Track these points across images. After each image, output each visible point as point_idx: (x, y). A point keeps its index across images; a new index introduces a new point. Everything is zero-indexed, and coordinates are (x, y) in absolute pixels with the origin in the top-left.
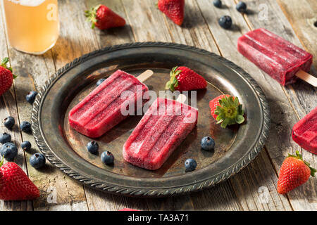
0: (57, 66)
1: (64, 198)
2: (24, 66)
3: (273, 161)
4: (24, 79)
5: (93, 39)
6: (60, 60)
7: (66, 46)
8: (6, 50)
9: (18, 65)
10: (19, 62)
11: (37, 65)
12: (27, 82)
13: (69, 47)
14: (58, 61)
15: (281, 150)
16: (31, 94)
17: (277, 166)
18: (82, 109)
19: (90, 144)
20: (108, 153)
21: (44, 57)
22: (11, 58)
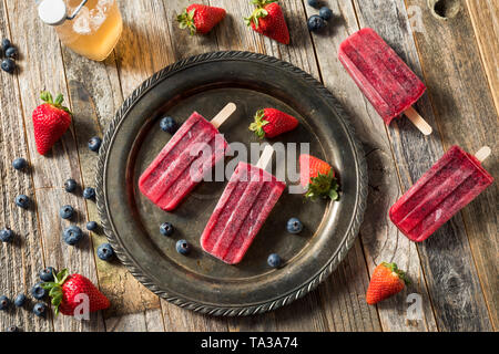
0: (123, 79)
1: (136, 304)
2: (82, 81)
3: (365, 249)
4: (84, 104)
5: (164, 29)
6: (125, 68)
7: (132, 43)
8: (59, 49)
9: (75, 78)
10: (76, 72)
11: (98, 79)
12: (87, 111)
13: (135, 45)
14: (123, 71)
15: (375, 231)
16: (94, 142)
17: (369, 258)
18: (153, 174)
19: (163, 227)
20: (184, 245)
21: (105, 63)
22: (67, 64)
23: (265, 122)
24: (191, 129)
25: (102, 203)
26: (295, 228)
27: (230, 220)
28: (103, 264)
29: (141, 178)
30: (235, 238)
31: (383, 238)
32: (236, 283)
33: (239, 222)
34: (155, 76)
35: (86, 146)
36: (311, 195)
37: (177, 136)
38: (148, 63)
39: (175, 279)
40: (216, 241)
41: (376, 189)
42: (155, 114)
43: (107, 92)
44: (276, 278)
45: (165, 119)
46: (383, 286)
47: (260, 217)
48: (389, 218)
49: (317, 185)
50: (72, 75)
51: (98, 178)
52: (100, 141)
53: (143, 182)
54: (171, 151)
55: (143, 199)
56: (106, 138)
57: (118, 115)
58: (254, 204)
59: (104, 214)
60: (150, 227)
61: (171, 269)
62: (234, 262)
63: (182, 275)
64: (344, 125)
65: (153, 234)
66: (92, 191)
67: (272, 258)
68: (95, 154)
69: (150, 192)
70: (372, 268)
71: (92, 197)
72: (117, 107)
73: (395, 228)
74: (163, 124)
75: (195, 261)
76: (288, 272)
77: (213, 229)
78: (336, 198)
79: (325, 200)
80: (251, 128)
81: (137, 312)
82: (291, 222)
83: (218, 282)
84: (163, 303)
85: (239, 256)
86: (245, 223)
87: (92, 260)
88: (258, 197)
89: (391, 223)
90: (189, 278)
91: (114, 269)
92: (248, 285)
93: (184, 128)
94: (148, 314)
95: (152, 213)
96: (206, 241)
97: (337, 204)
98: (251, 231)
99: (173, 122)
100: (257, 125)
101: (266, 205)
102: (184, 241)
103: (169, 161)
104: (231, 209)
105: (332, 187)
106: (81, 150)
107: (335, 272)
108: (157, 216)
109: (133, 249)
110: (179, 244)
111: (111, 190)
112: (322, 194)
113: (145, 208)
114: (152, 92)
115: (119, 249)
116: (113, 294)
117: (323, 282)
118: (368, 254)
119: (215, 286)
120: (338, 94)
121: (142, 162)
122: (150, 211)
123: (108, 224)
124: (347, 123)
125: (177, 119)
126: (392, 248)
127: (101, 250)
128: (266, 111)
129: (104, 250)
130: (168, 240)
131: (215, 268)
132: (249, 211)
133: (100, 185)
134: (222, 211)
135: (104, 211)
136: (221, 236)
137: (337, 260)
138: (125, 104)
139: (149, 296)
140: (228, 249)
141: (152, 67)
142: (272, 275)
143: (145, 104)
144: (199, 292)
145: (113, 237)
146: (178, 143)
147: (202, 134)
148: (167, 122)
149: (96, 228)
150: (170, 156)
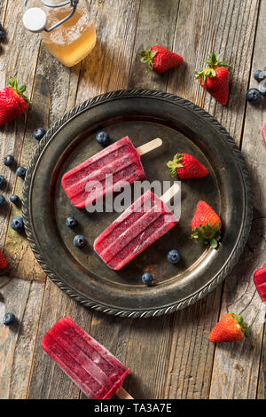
0: (80, 87)
1: (27, 273)
2: (48, 78)
3: (224, 295)
4: (42, 97)
5: (128, 57)
6: (86, 79)
7: (98, 60)
8: (38, 45)
9: (43, 74)
10: (46, 69)
11: (61, 81)
12: (43, 104)
13: (101, 62)
14: (83, 82)
15: (237, 284)
16: (39, 132)
17: (224, 304)
18: (76, 175)
19: (69, 220)
20: (81, 241)
21: (71, 70)
22: (40, 59)
23: (180, 165)
24: (119, 149)
25: (28, 184)
26: (174, 259)
27: (123, 234)
28: (13, 232)
29: (65, 175)
30: (122, 250)
31: (241, 292)
32: (111, 285)
33: (129, 239)
34: (106, 95)
35: (32, 132)
36: (196, 237)
37: (106, 151)
38: (105, 80)
39: (63, 265)
40: (106, 247)
41: (251, 250)
42: (96, 126)
43: (64, 94)
44: (143, 293)
45: (101, 133)
46: (226, 332)
47: (148, 241)
48: (252, 277)
49: (203, 232)
50: (41, 70)
51: (32, 163)
52: (44, 132)
53: (65, 179)
54: (97, 161)
55: (61, 191)
56: (49, 133)
57: (65, 117)
58: (148, 228)
59: (26, 194)
60: (60, 216)
61: (64, 255)
62: (115, 269)
63: (70, 263)
64: (245, 189)
65: (60, 222)
66: (23, 171)
67: (146, 276)
68: (37, 141)
69: (68, 189)
70: (224, 313)
71: (22, 176)
72: (68, 109)
73: (254, 288)
74: (99, 136)
75: (85, 256)
76: (154, 292)
77: (107, 236)
78: (215, 246)
79: (206, 245)
80: (168, 165)
81: (26, 279)
82: (172, 253)
83: (97, 279)
84: (48, 280)
85: (120, 265)
86: (135, 241)
87: (5, 225)
88: (153, 224)
89: (252, 282)
90: (75, 268)
91: (20, 239)
92: (119, 291)
93: (113, 147)
94: (34, 284)
95: (65, 205)
96: (99, 244)
97: (214, 252)
98: (137, 249)
99: (108, 138)
100: (174, 164)
101: (156, 232)
102: (82, 238)
103: (93, 170)
104: (128, 226)
105: (215, 237)
106: (27, 134)
107: (192, 306)
108: (68, 208)
109: (39, 229)
110: (77, 238)
111: (38, 177)
112: (205, 240)
113: (61, 199)
114: (99, 107)
115: (28, 226)
116: (12, 258)
117: (179, 311)
118: (224, 300)
119: (93, 282)
120: (250, 160)
121: (71, 161)
122: (64, 203)
123: (26, 203)
124: (248, 188)
125: (111, 136)
126: (246, 303)
127: (14, 221)
128: (185, 156)
129: (17, 222)
130: (70, 231)
131: (99, 267)
132: (141, 233)
133: (32, 169)
134: (120, 224)
135: (27, 191)
136: (112, 244)
137: (197, 298)
138: (74, 110)
139: (39, 270)
140: (114, 257)
141: (107, 86)
142: (141, 288)
143: (90, 115)
144: (79, 282)
145: (27, 214)
146: (104, 157)
147: (126, 156)
148: (102, 136)
149: (17, 202)
150: (95, 165)
